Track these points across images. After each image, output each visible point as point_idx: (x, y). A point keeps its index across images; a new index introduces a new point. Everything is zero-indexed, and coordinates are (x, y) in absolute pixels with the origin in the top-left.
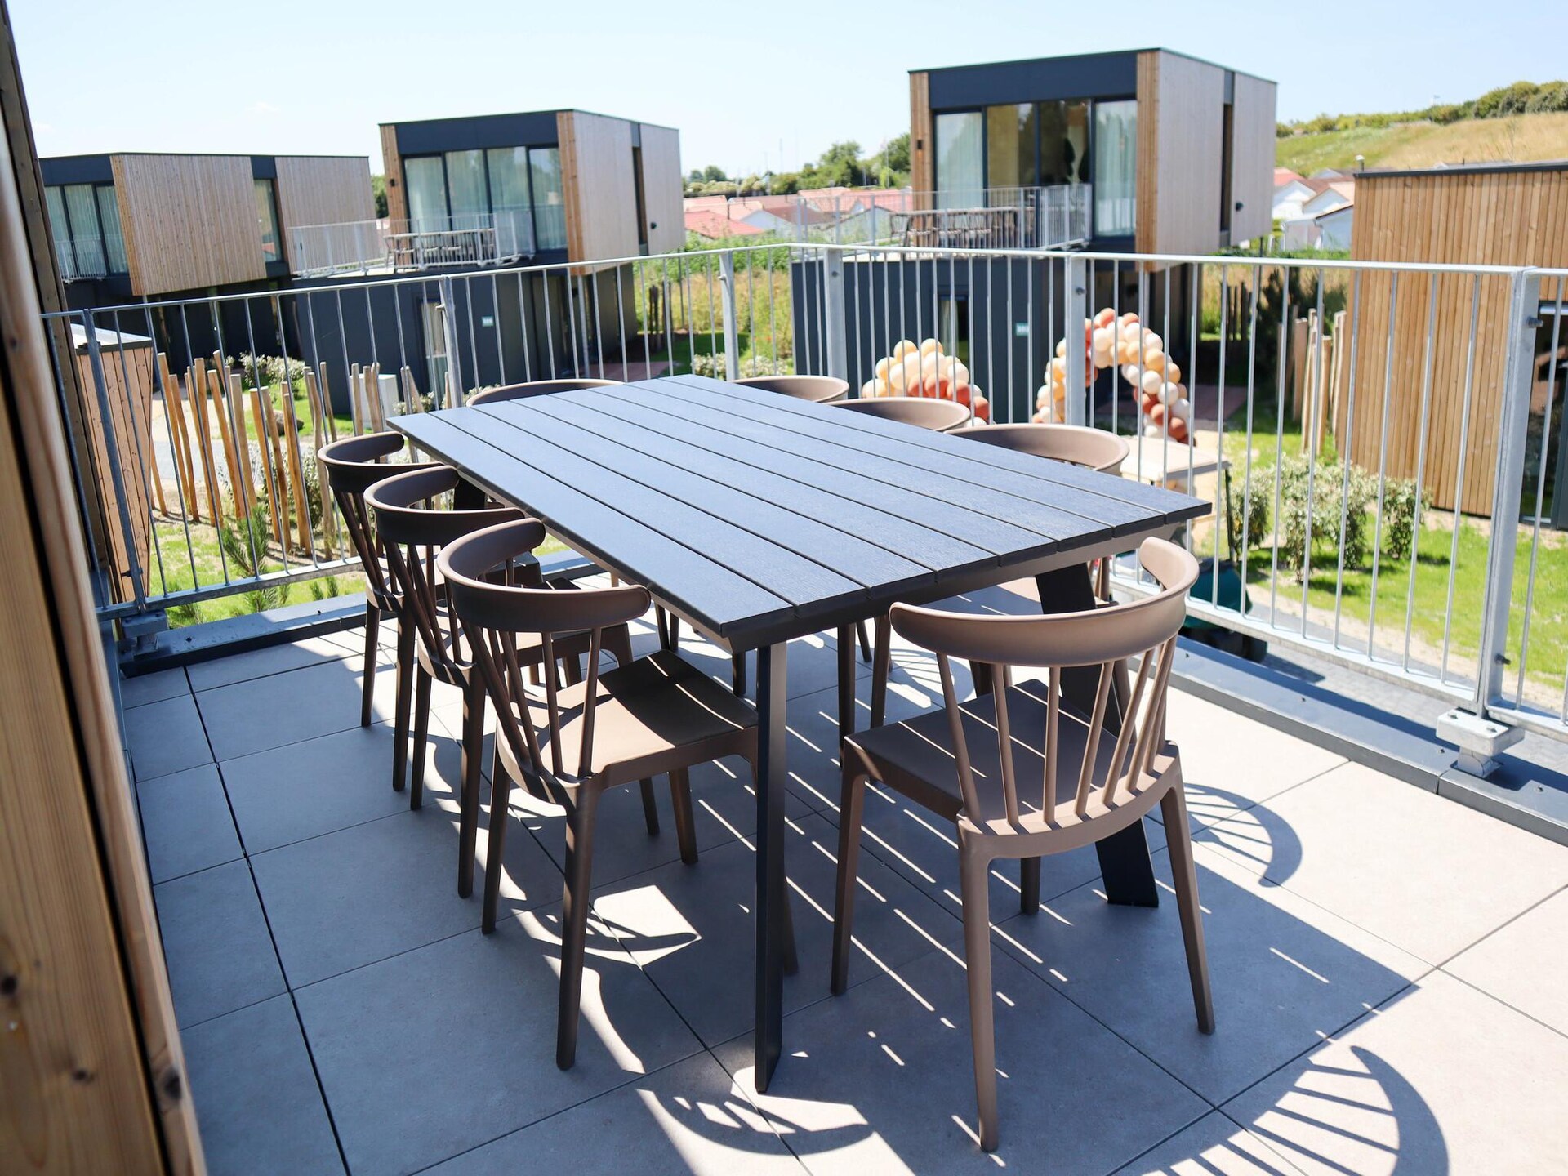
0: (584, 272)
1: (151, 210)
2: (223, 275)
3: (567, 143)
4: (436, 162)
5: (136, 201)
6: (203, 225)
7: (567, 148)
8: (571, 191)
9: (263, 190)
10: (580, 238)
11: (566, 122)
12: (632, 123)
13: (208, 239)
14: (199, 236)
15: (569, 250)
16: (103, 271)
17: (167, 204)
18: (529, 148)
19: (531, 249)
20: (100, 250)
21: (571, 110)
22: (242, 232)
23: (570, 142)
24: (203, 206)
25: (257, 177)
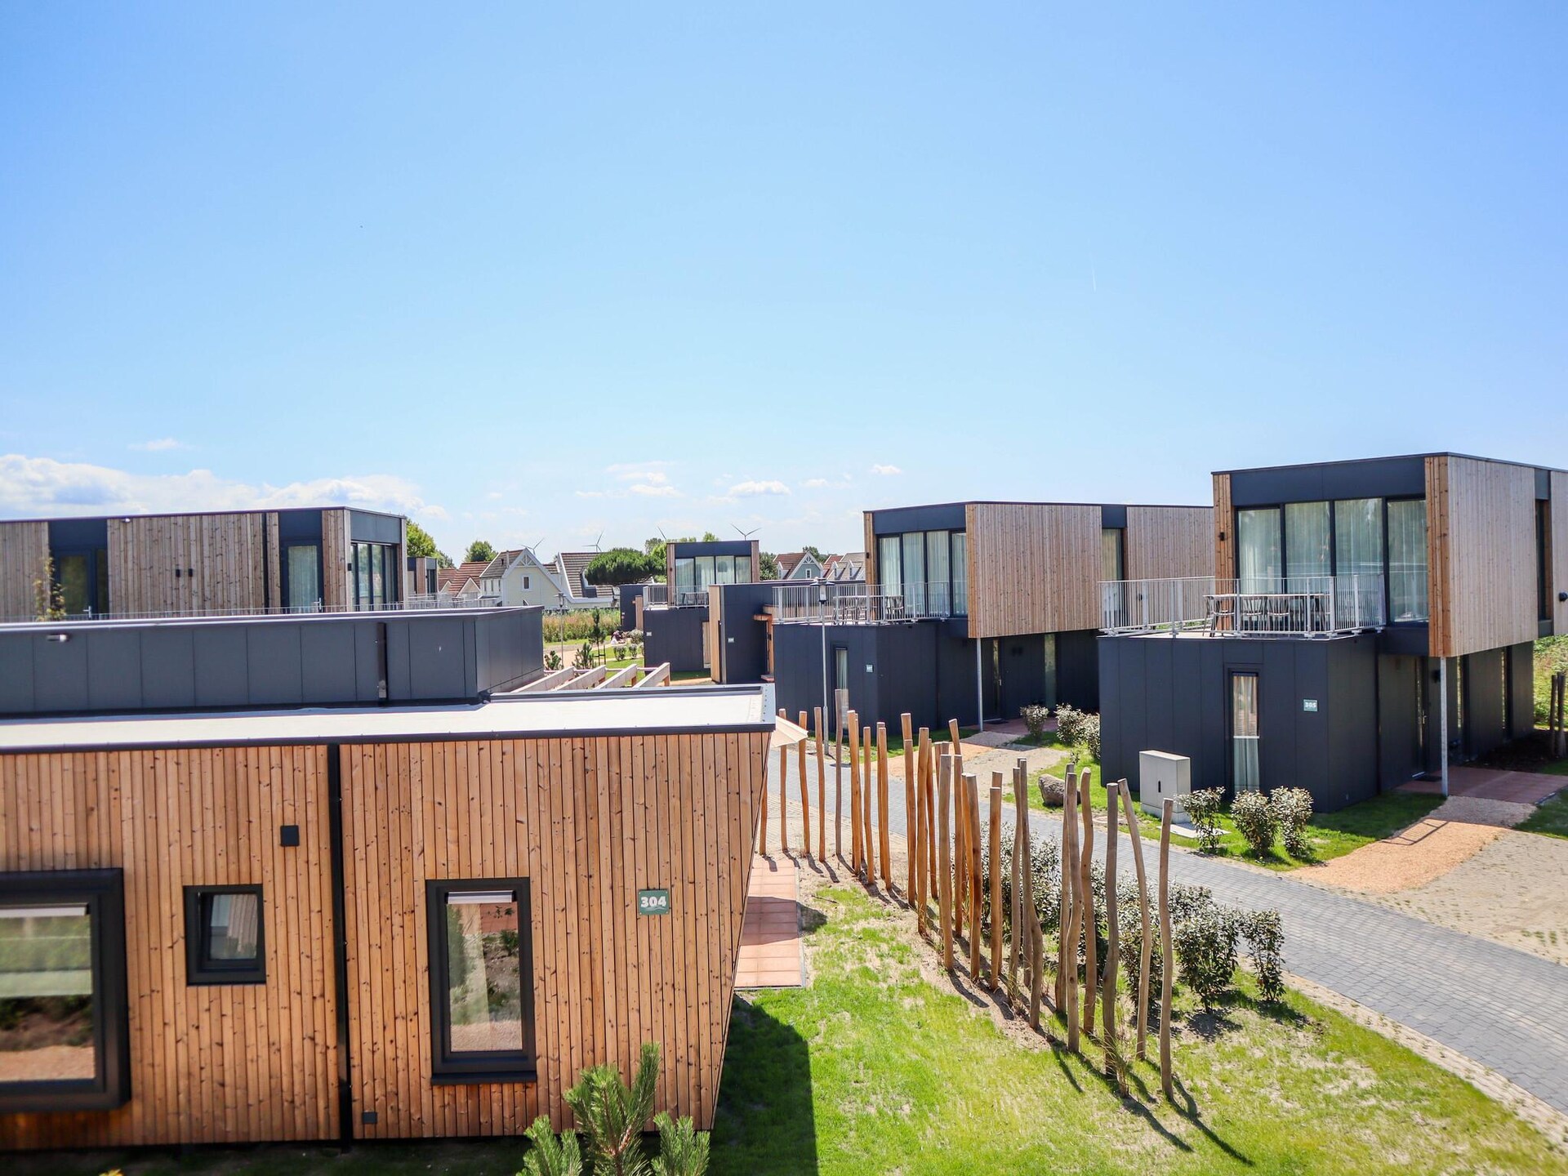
0: (1450, 653)
1: (996, 556)
2: (1059, 623)
3: (1437, 494)
4: (1274, 514)
5: (983, 547)
6: (1045, 572)
7: (1437, 500)
8: (1438, 553)
9: (1112, 539)
10: (1446, 611)
11: (1436, 469)
12: (1537, 469)
13: (1048, 586)
14: (1040, 584)
15: (1431, 625)
16: (948, 613)
17: (1012, 551)
18: (1387, 499)
19: (1380, 619)
20: (946, 592)
21: (1446, 454)
22: (1084, 581)
23: (1440, 493)
24: (1047, 554)
25: (1106, 526)
